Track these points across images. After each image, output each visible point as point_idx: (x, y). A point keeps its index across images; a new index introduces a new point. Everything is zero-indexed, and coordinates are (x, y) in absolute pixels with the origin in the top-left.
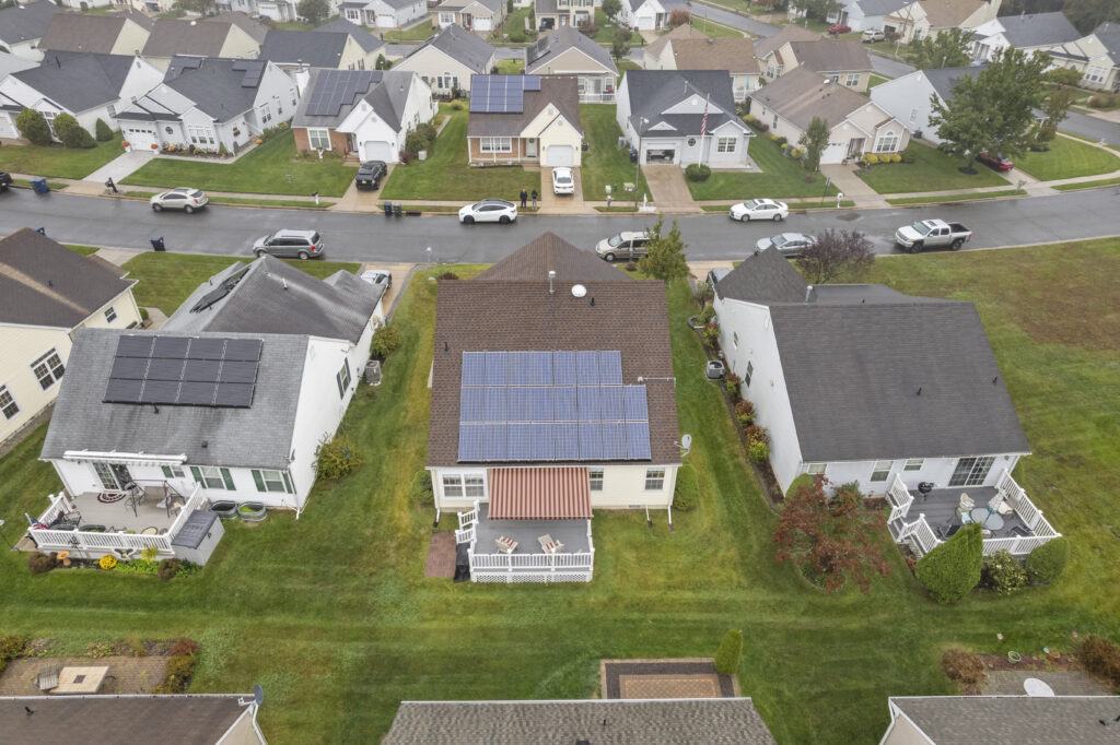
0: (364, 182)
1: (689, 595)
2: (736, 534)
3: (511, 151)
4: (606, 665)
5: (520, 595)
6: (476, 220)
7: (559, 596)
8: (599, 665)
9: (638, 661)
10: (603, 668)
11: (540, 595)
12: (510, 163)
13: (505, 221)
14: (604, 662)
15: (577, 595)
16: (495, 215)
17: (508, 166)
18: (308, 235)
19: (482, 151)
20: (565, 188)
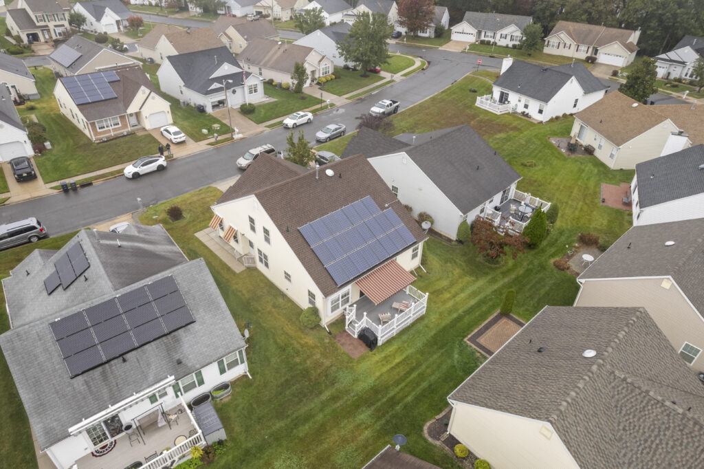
0: (25, 175)
1: (462, 295)
2: (450, 262)
3: (120, 125)
4: (468, 340)
5: (404, 337)
6: (141, 174)
7: (420, 326)
8: (465, 342)
9: (476, 331)
10: (468, 342)
11: (412, 331)
12: (125, 133)
13: (161, 168)
14: (466, 339)
15: (426, 321)
16: (153, 167)
17: (124, 136)
18: (32, 222)
19: (99, 130)
20: (181, 138)
